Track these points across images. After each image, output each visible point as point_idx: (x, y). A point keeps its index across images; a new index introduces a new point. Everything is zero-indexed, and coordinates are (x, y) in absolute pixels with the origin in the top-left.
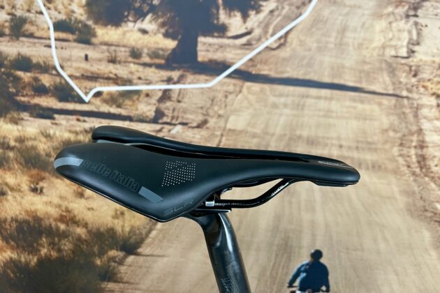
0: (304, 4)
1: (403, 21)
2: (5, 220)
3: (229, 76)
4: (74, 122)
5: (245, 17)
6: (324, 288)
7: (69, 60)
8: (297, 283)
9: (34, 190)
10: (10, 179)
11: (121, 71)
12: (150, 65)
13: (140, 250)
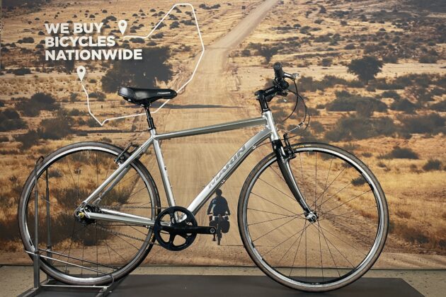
0: (190, 75)
1: (231, 77)
2: (61, 191)
3: (163, 107)
4: (96, 136)
5: (167, 83)
6: (227, 213)
7: (95, 109)
8: (212, 211)
9: (76, 172)
10: (65, 168)
11: (117, 111)
12: (129, 107)
13: (128, 200)
